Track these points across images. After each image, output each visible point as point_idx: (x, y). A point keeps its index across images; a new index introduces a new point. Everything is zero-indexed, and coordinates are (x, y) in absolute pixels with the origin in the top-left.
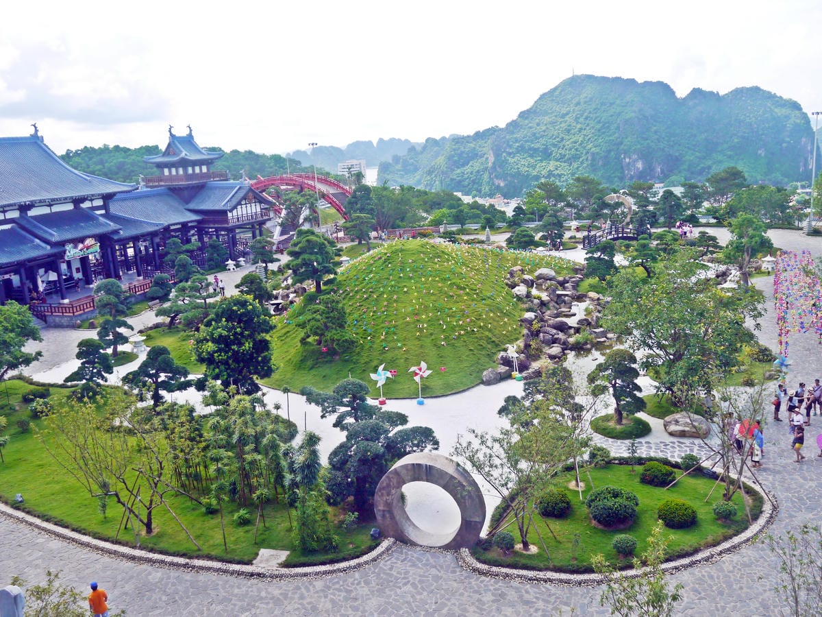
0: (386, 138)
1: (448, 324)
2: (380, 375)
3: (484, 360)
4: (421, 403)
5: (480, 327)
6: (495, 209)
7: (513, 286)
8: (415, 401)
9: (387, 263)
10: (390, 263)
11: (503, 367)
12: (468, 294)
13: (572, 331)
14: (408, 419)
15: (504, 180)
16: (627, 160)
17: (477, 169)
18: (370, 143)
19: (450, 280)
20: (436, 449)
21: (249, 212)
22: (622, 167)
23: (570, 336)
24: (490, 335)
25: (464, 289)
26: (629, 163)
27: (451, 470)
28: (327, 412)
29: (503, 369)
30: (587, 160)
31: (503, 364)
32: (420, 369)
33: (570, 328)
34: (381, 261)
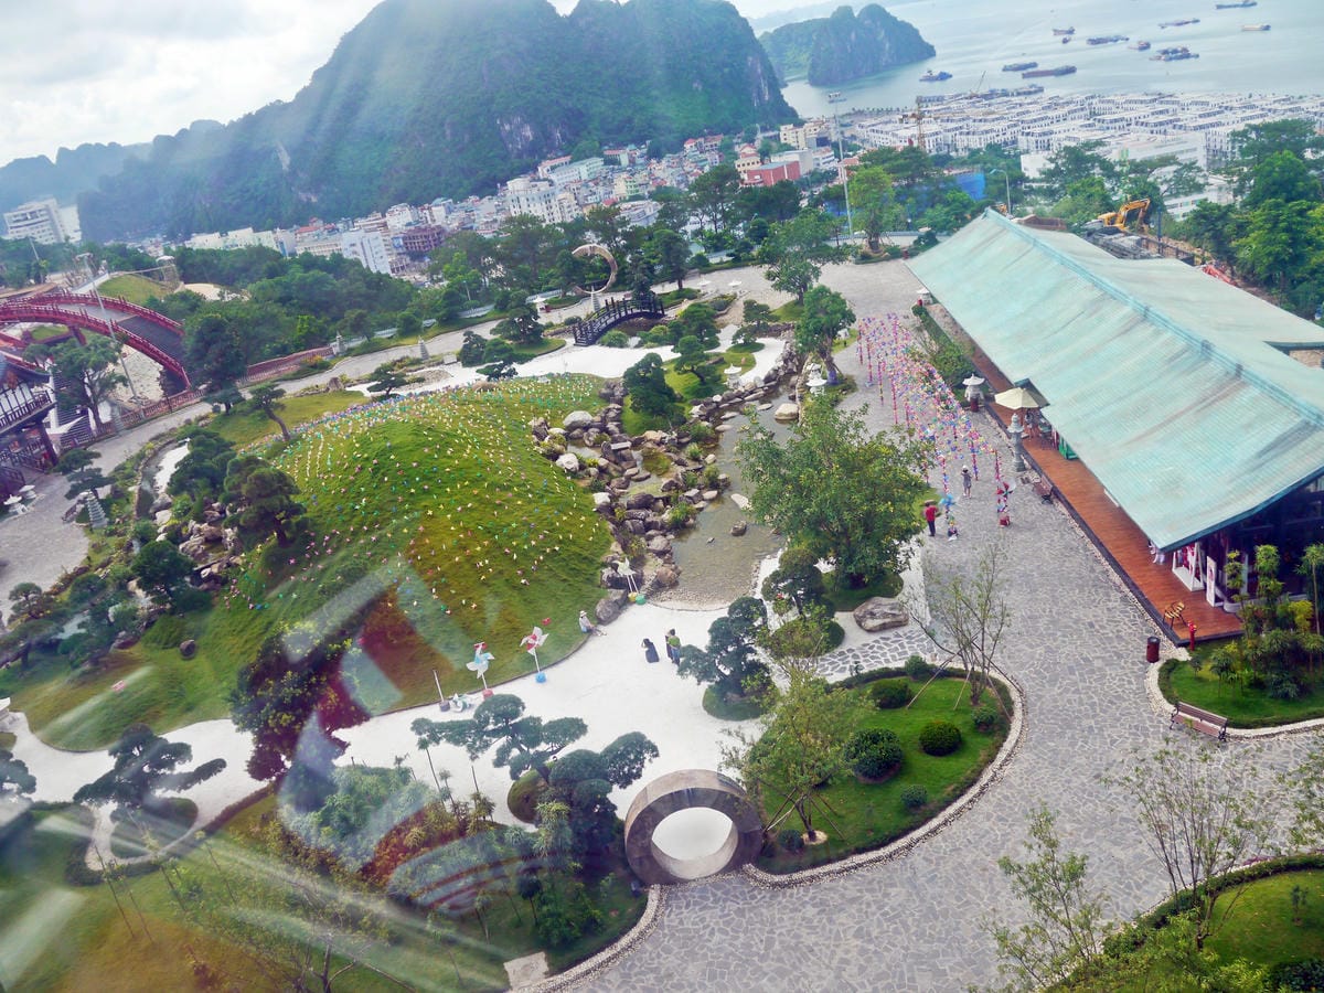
1: (516, 549)
2: (479, 661)
3: (586, 588)
4: (541, 680)
5: (560, 542)
7: (554, 456)
8: (532, 678)
9: (379, 475)
10: (384, 475)
11: (614, 591)
12: (519, 495)
13: (661, 504)
14: (585, 722)
15: (316, 193)
16: (507, 127)
17: (265, 179)
18: (43, 159)
19: (485, 480)
20: (657, 755)
21: (14, 404)
22: (502, 140)
23: (661, 512)
24: (578, 550)
25: (509, 488)
26: (511, 132)
27: (717, 786)
28: (477, 750)
29: (616, 595)
30: (444, 137)
31: (611, 587)
32: (535, 638)
33: (657, 499)
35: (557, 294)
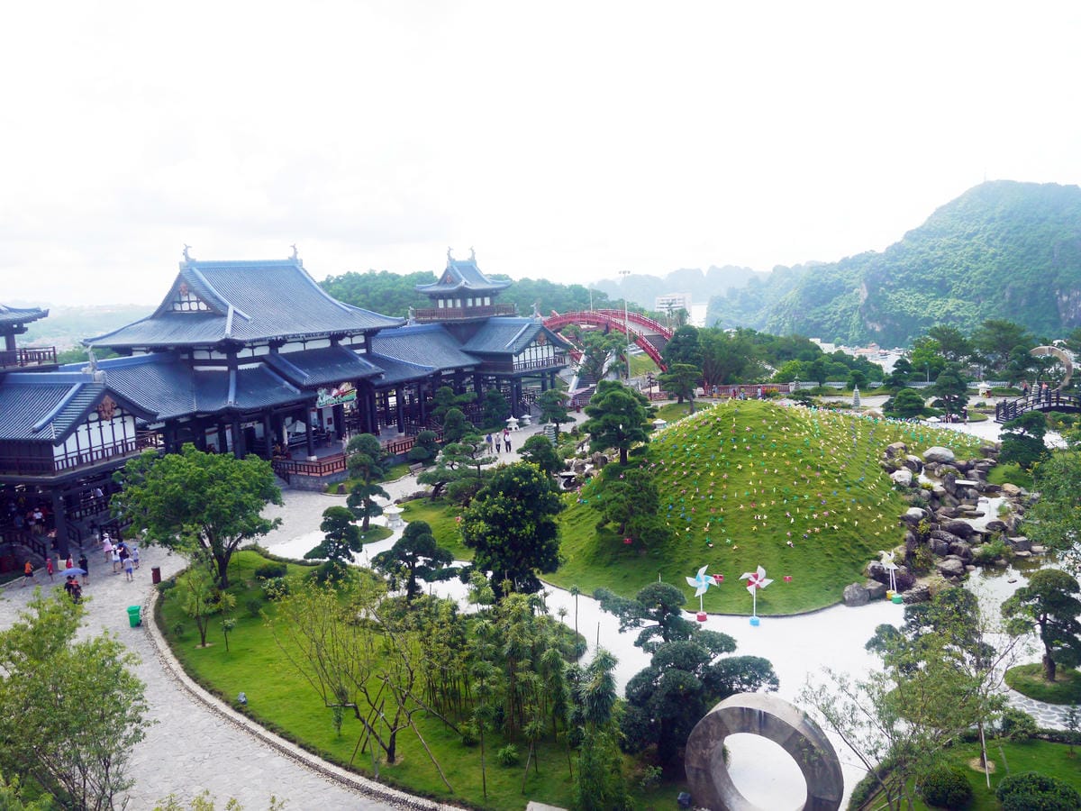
0: (720, 265)
1: (797, 516)
2: (699, 580)
3: (846, 570)
4: (755, 624)
5: (843, 524)
6: (868, 363)
7: (892, 470)
8: (747, 620)
9: (716, 430)
10: (720, 430)
11: (874, 582)
12: (826, 477)
13: (978, 538)
14: (737, 644)
15: (882, 324)
16: (1065, 298)
17: (843, 308)
18: (697, 273)
19: (802, 457)
20: (775, 690)
21: (540, 356)
22: (1057, 309)
23: (975, 545)
24: (857, 537)
25: (821, 470)
26: (1068, 302)
27: (795, 722)
28: (627, 625)
29: (874, 585)
30: (1003, 297)
31: (874, 578)
32: (756, 577)
33: (976, 533)
34: (708, 427)
35: (1004, 384)
